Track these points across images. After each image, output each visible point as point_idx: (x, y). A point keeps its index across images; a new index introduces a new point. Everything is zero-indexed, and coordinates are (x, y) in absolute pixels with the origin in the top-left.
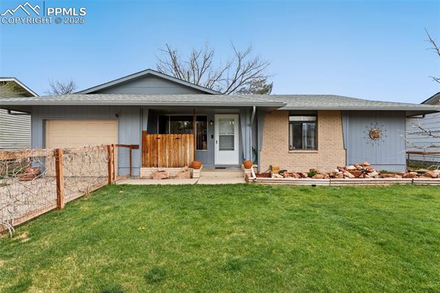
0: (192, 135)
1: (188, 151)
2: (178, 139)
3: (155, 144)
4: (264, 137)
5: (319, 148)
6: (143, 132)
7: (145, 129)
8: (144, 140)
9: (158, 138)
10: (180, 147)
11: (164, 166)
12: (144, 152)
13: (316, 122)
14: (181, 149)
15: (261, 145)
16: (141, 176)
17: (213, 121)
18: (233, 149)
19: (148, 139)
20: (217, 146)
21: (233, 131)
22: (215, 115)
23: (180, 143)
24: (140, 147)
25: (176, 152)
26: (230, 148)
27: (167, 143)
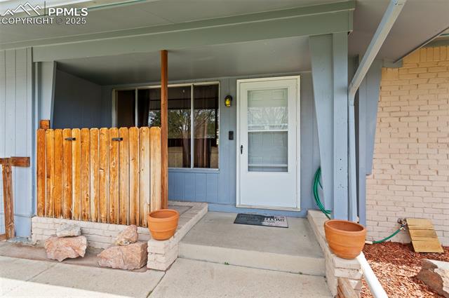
2: (119, 140)
3: (64, 154)
4: (378, 135)
6: (40, 121)
7: (47, 115)
8: (42, 145)
9: (71, 139)
10: (124, 166)
11: (85, 217)
12: (42, 175)
14: (128, 170)
16: (34, 240)
17: (231, 98)
18: (286, 169)
19: (51, 143)
20: (243, 160)
21: (285, 120)
22: (238, 81)
23: (124, 151)
24: (34, 162)
25: (115, 177)
26: (272, 165)
27: (93, 152)
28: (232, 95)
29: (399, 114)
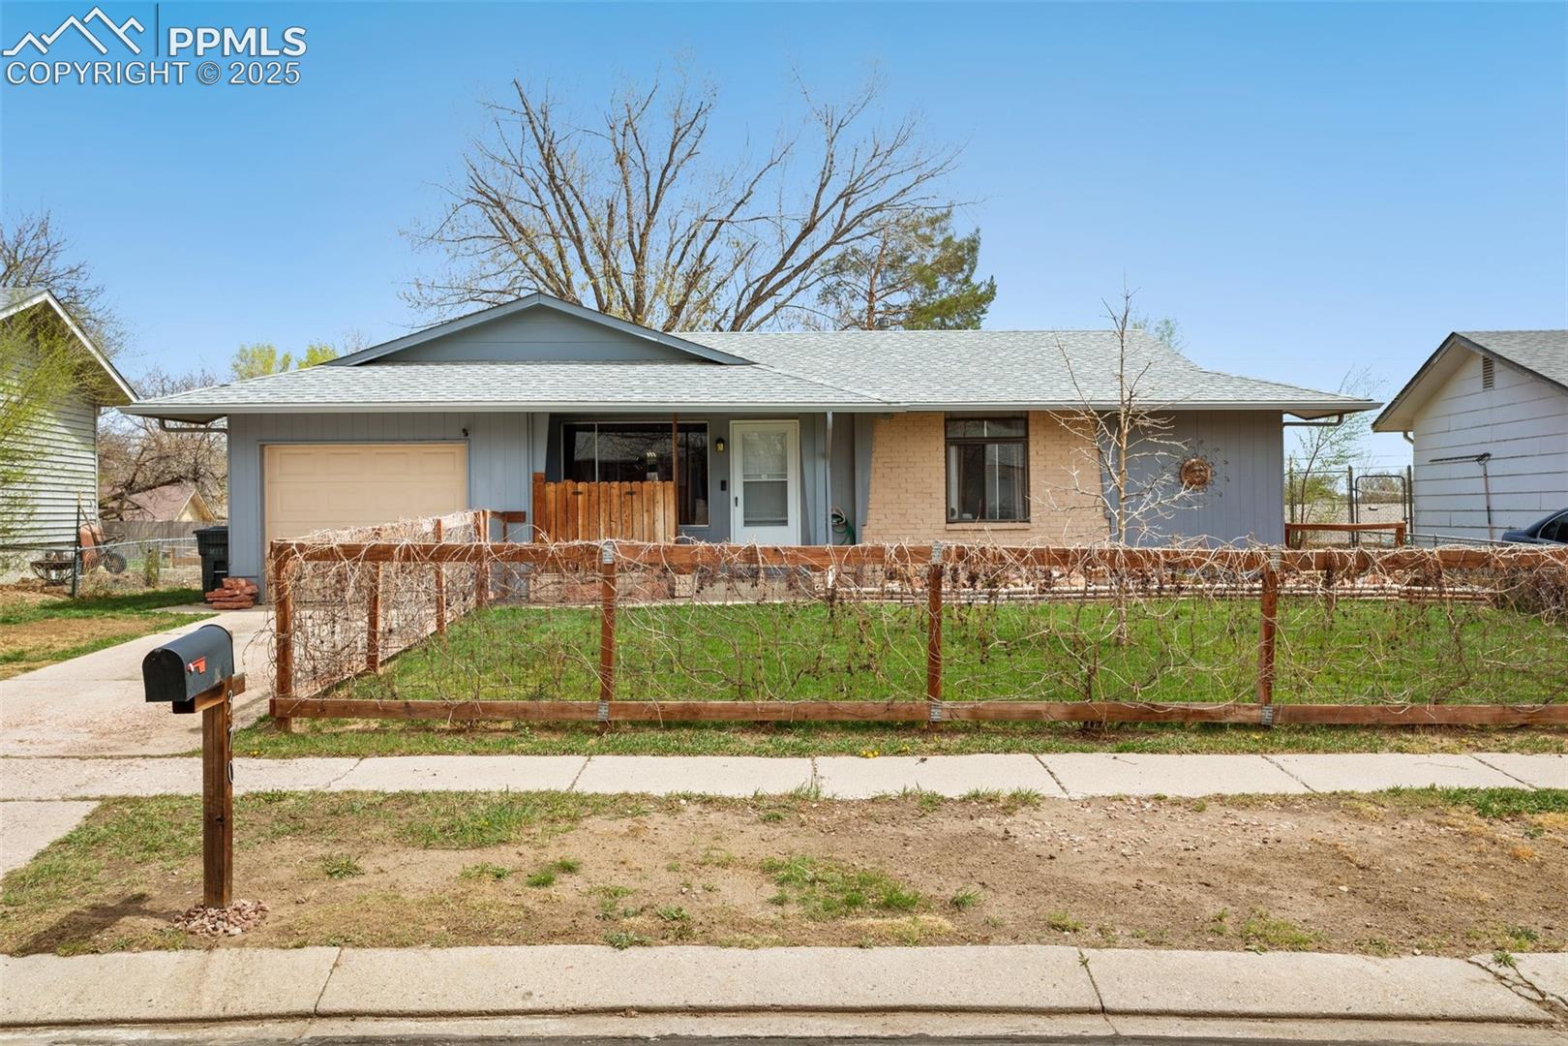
0: (670, 485)
1: (660, 526)
2: (631, 493)
3: (568, 509)
4: (873, 485)
5: (1033, 515)
6: (535, 474)
7: (541, 468)
8: (539, 498)
9: (577, 493)
10: (637, 517)
13: (1024, 441)
14: (641, 521)
15: (866, 509)
18: (785, 523)
19: (551, 497)
20: (737, 514)
21: (784, 468)
22: (732, 422)
23: (637, 505)
24: (529, 517)
25: (627, 528)
26: (775, 519)
27: (602, 505)
28: (723, 437)
29: (890, 465)
